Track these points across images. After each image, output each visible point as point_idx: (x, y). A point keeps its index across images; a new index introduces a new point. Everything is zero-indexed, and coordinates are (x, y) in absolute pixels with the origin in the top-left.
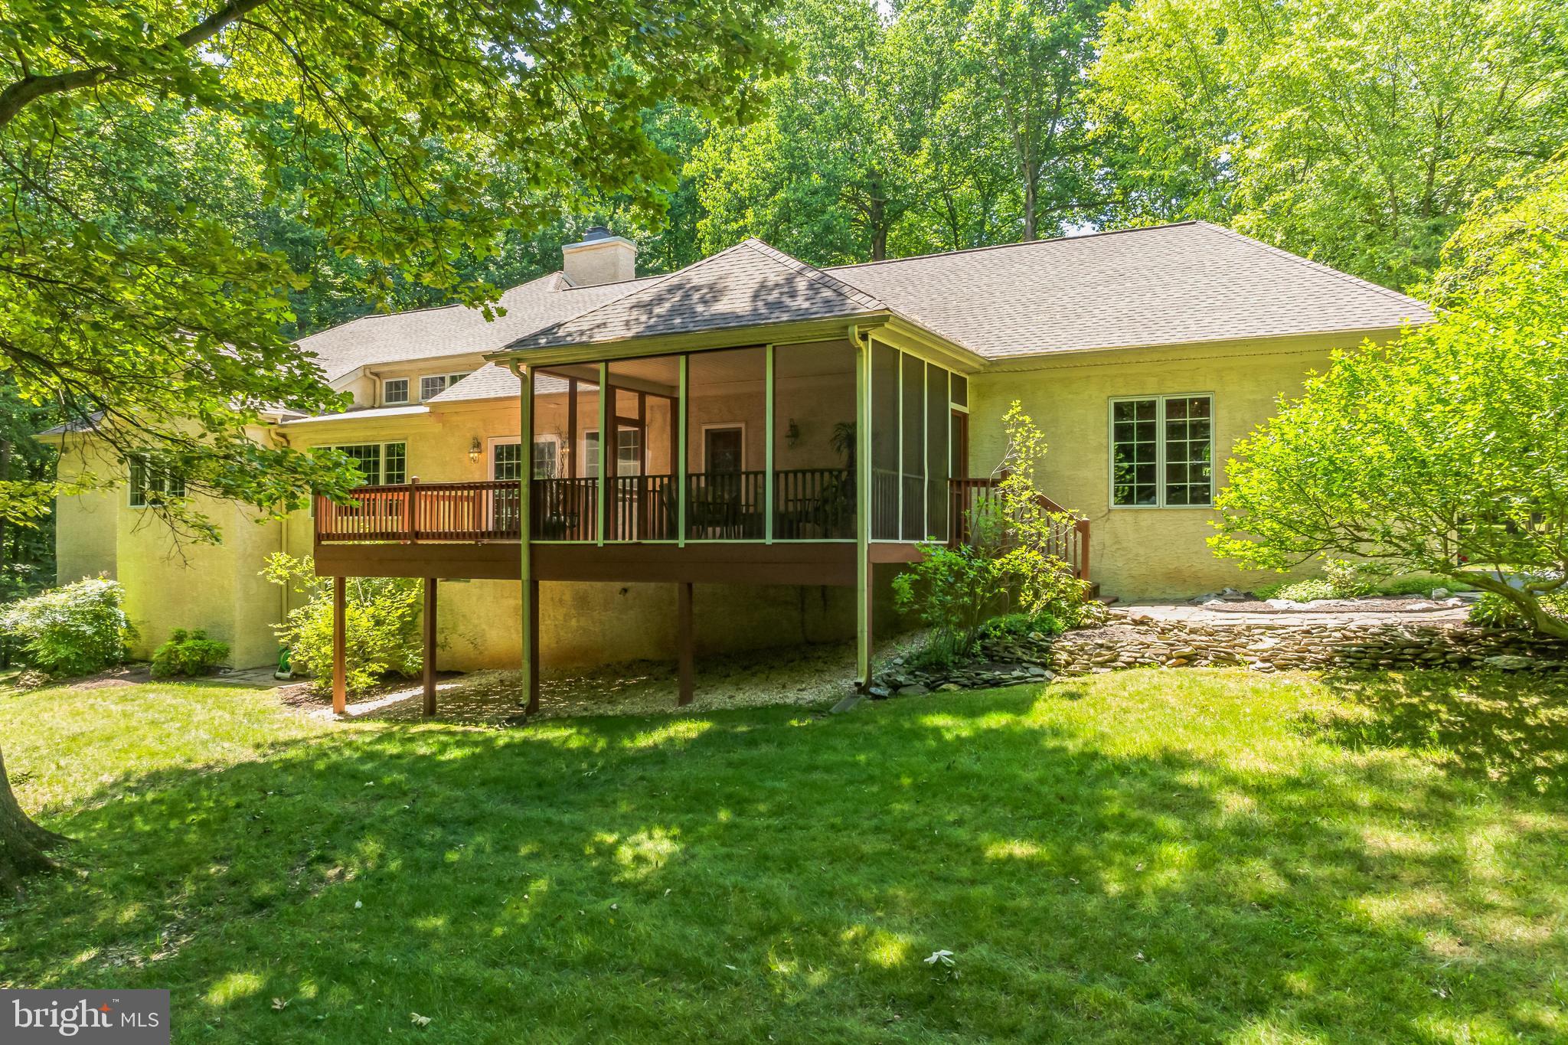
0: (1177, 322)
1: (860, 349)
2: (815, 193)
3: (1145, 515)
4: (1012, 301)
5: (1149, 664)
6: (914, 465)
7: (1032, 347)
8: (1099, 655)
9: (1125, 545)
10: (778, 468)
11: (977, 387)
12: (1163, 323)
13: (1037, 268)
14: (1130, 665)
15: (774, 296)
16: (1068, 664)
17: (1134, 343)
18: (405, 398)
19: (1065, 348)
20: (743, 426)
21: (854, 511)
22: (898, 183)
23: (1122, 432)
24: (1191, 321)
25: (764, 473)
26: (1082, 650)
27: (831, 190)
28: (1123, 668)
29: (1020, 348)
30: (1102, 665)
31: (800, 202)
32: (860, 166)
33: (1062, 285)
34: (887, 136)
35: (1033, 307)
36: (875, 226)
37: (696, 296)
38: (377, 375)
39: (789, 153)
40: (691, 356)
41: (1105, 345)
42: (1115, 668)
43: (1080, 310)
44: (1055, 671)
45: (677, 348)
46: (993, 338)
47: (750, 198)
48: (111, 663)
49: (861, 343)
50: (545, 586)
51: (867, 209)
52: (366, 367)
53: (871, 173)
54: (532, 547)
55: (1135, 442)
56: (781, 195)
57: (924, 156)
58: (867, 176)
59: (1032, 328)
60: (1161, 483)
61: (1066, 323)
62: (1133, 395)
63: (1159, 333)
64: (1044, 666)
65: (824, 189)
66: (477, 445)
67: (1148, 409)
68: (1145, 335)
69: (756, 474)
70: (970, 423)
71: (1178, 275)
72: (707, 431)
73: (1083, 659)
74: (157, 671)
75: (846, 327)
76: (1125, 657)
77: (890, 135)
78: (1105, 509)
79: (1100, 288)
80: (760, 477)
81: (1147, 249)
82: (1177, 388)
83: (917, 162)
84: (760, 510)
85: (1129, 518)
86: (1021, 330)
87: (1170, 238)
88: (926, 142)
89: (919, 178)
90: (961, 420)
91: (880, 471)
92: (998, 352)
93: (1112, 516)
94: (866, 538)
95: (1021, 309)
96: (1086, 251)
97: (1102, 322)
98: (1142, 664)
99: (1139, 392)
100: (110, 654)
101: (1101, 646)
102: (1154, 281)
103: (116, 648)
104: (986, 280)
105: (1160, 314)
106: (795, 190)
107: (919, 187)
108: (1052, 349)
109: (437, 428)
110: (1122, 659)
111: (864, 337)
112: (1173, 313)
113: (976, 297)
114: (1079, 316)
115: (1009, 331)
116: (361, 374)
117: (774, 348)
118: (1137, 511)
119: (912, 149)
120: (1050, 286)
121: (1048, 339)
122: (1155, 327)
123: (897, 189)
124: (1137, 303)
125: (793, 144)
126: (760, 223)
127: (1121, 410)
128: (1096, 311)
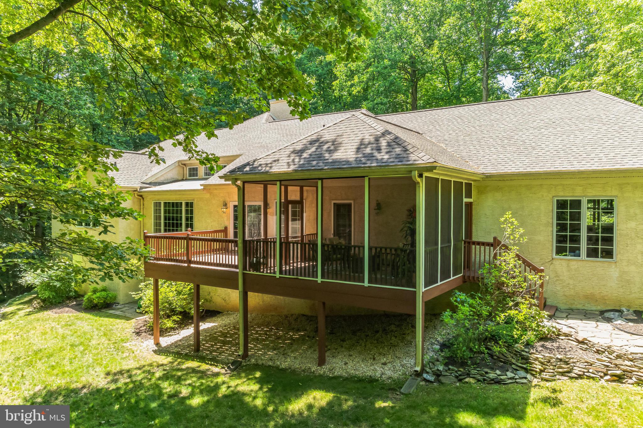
0: (593, 155)
1: (418, 183)
2: (386, 68)
3: (574, 263)
4: (494, 137)
5: (593, 378)
6: (446, 239)
7: (510, 168)
8: (561, 368)
9: (561, 278)
10: (372, 245)
11: (478, 188)
12: (585, 155)
13: (505, 116)
14: (580, 377)
15: (368, 150)
16: (542, 371)
17: (570, 168)
18: (197, 176)
19: (529, 170)
20: (352, 202)
21: (414, 272)
22: (424, 61)
23: (560, 216)
24: (601, 155)
25: (364, 247)
26: (549, 362)
27: (393, 66)
28: (576, 378)
29: (503, 168)
30: (562, 374)
31: (379, 72)
32: (406, 55)
33: (521, 128)
34: (419, 40)
35: (506, 141)
36: (412, 81)
37: (325, 147)
38: (185, 165)
39: (374, 51)
40: (324, 180)
41: (552, 169)
42: (572, 378)
43: (533, 144)
44: (533, 375)
45: (317, 177)
46: (486, 161)
47: (356, 71)
48: (69, 298)
49: (419, 180)
50: (250, 294)
51: (409, 73)
52: (179, 161)
53: (411, 57)
54: (244, 274)
55: (568, 222)
56: (370, 69)
57: (435, 49)
58: (409, 59)
59: (508, 155)
60: (584, 245)
61: (526, 152)
62: (568, 196)
63: (584, 162)
64: (527, 371)
65: (389, 66)
66: (225, 205)
67: (577, 204)
68: (575, 163)
69: (359, 247)
70: (473, 207)
71: (587, 124)
72: (334, 203)
73: (550, 369)
74: (85, 306)
75: (411, 171)
76: (577, 371)
77: (420, 40)
78: (550, 258)
79: (543, 130)
80: (361, 248)
81: (566, 106)
82: (594, 193)
83: (433, 52)
84: (361, 255)
85: (564, 263)
86: (501, 156)
87: (577, 100)
88: (436, 42)
89: (434, 59)
90: (469, 206)
91: (428, 249)
92: (490, 170)
93: (554, 262)
94: (421, 288)
95: (499, 142)
96: (531, 107)
97: (548, 153)
98: (589, 378)
99: (571, 194)
100: (68, 294)
101: (561, 360)
102: (574, 127)
103: (70, 291)
104: (478, 123)
105: (582, 149)
106: (377, 67)
107: (433, 63)
108: (521, 170)
109: (207, 196)
110: (576, 371)
111: (421, 176)
112: (589, 149)
113: (474, 134)
114: (534, 149)
115: (494, 156)
116: (177, 164)
117: (369, 179)
118: (569, 260)
119: (430, 46)
120: (514, 128)
121: (518, 163)
122: (580, 158)
123: (422, 64)
124: (566, 142)
125: (376, 46)
126: (360, 82)
127: (562, 204)
128: (543, 146)
